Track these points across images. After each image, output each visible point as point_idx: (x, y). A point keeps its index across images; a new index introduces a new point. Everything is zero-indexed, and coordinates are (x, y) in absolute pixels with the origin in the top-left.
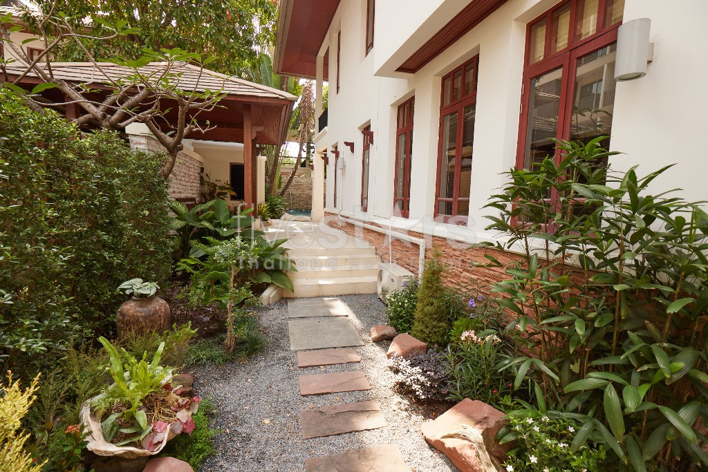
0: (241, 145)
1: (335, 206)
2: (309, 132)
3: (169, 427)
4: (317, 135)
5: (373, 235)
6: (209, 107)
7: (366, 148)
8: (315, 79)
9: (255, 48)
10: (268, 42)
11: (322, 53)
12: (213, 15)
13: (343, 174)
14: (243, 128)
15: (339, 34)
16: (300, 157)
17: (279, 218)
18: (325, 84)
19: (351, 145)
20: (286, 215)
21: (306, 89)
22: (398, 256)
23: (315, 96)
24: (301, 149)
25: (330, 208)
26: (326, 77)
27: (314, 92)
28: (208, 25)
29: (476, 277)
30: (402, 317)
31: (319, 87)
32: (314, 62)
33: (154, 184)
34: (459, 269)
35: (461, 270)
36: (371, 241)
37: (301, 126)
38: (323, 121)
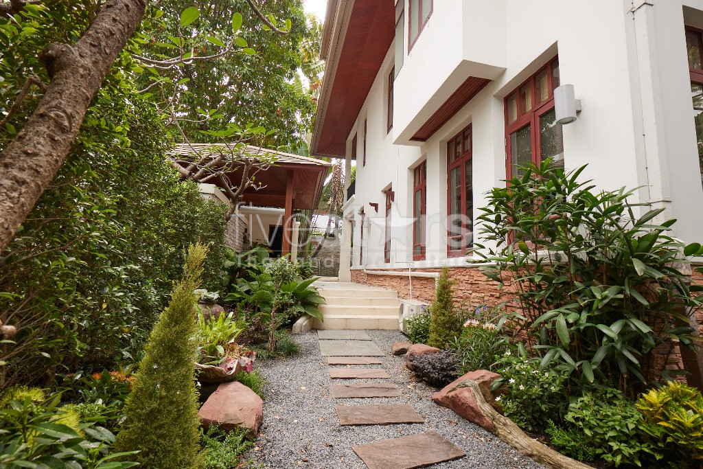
0: (283, 210)
1: (361, 264)
3: (237, 361)
4: (345, 203)
5: (395, 280)
6: (265, 167)
7: (388, 207)
8: (344, 158)
9: (296, 134)
10: (307, 131)
11: (351, 137)
12: (267, 110)
13: (369, 231)
14: (285, 195)
15: (366, 121)
16: (329, 228)
18: (354, 163)
19: (376, 206)
21: (336, 167)
22: (418, 294)
23: (344, 173)
24: (330, 221)
25: (356, 266)
26: (354, 157)
27: (344, 170)
28: (263, 119)
29: (483, 295)
30: (420, 334)
31: (348, 166)
32: (345, 144)
33: (219, 225)
34: (469, 292)
35: (471, 292)
36: (393, 287)
37: (331, 198)
38: (351, 191)
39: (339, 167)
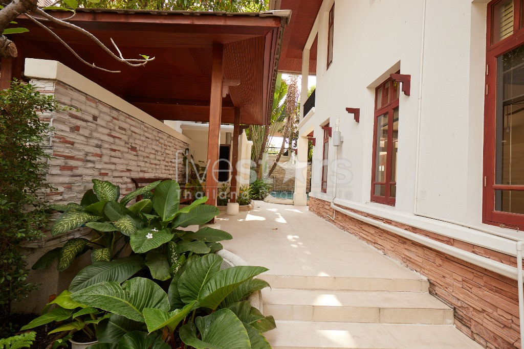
2: (292, 126)
4: (302, 120)
8: (301, 74)
16: (283, 148)
17: (262, 199)
19: (355, 112)
20: (269, 197)
21: (291, 86)
24: (284, 141)
31: (305, 82)
32: (301, 57)
37: (285, 120)
39: (293, 86)
